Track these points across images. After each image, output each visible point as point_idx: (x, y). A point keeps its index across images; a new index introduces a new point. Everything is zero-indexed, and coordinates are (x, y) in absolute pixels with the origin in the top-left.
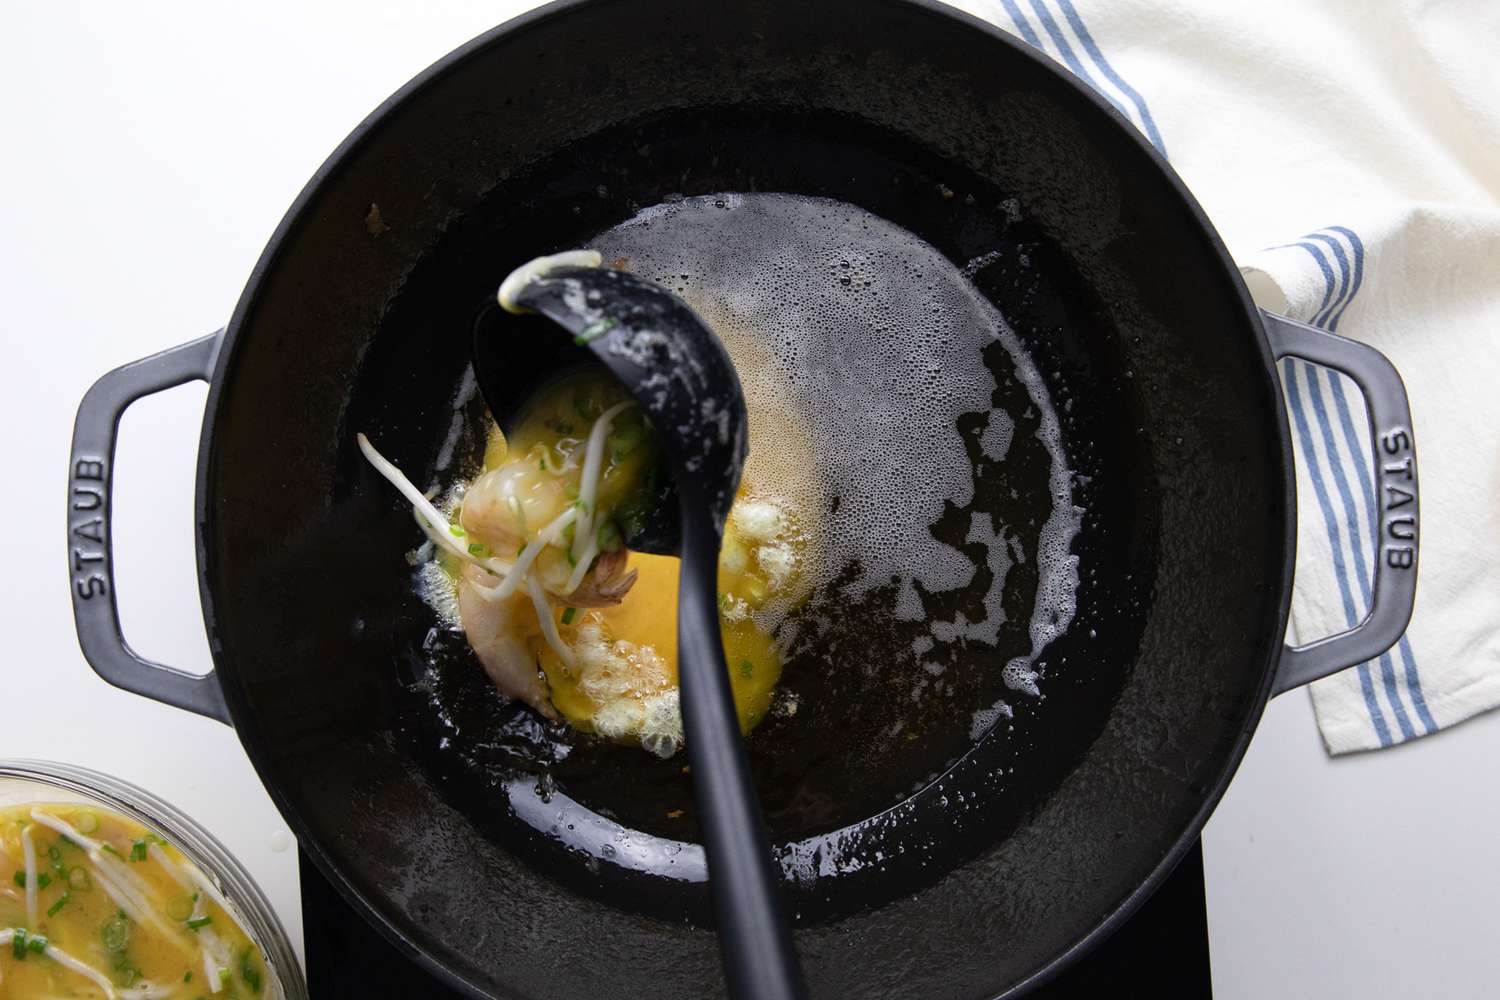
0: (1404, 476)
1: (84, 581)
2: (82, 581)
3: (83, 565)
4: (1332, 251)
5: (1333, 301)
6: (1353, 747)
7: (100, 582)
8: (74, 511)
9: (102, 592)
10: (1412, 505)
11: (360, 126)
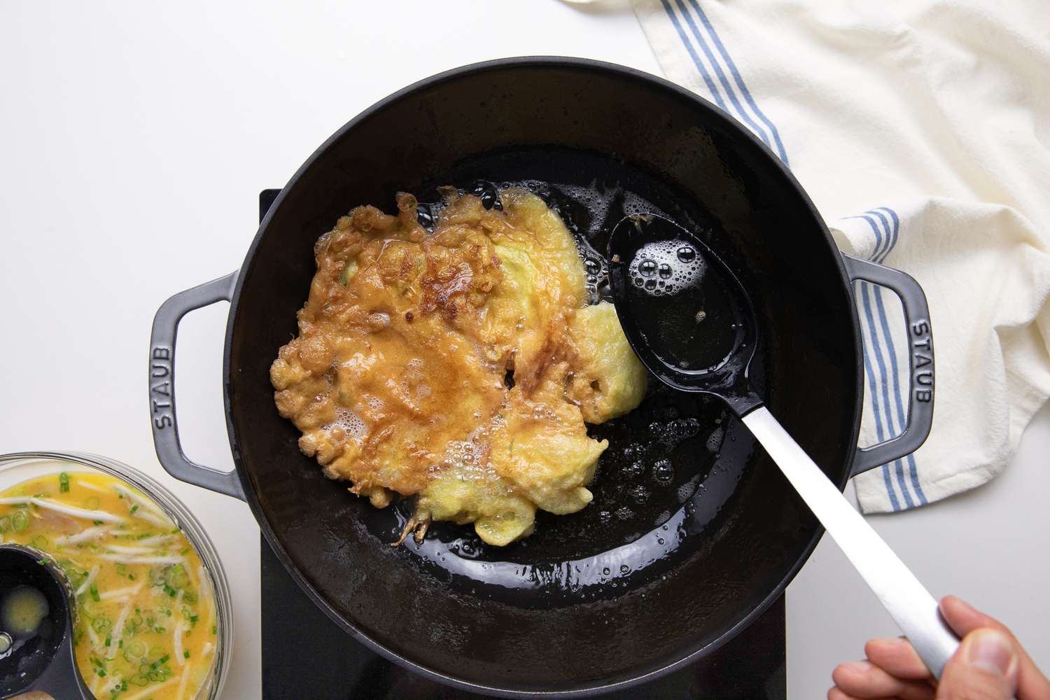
0: (926, 348)
1: (159, 419)
2: (157, 419)
3: (158, 409)
4: (881, 222)
5: (879, 251)
6: (877, 510)
7: (168, 419)
8: (153, 378)
9: (170, 425)
10: (930, 365)
11: (316, 151)
